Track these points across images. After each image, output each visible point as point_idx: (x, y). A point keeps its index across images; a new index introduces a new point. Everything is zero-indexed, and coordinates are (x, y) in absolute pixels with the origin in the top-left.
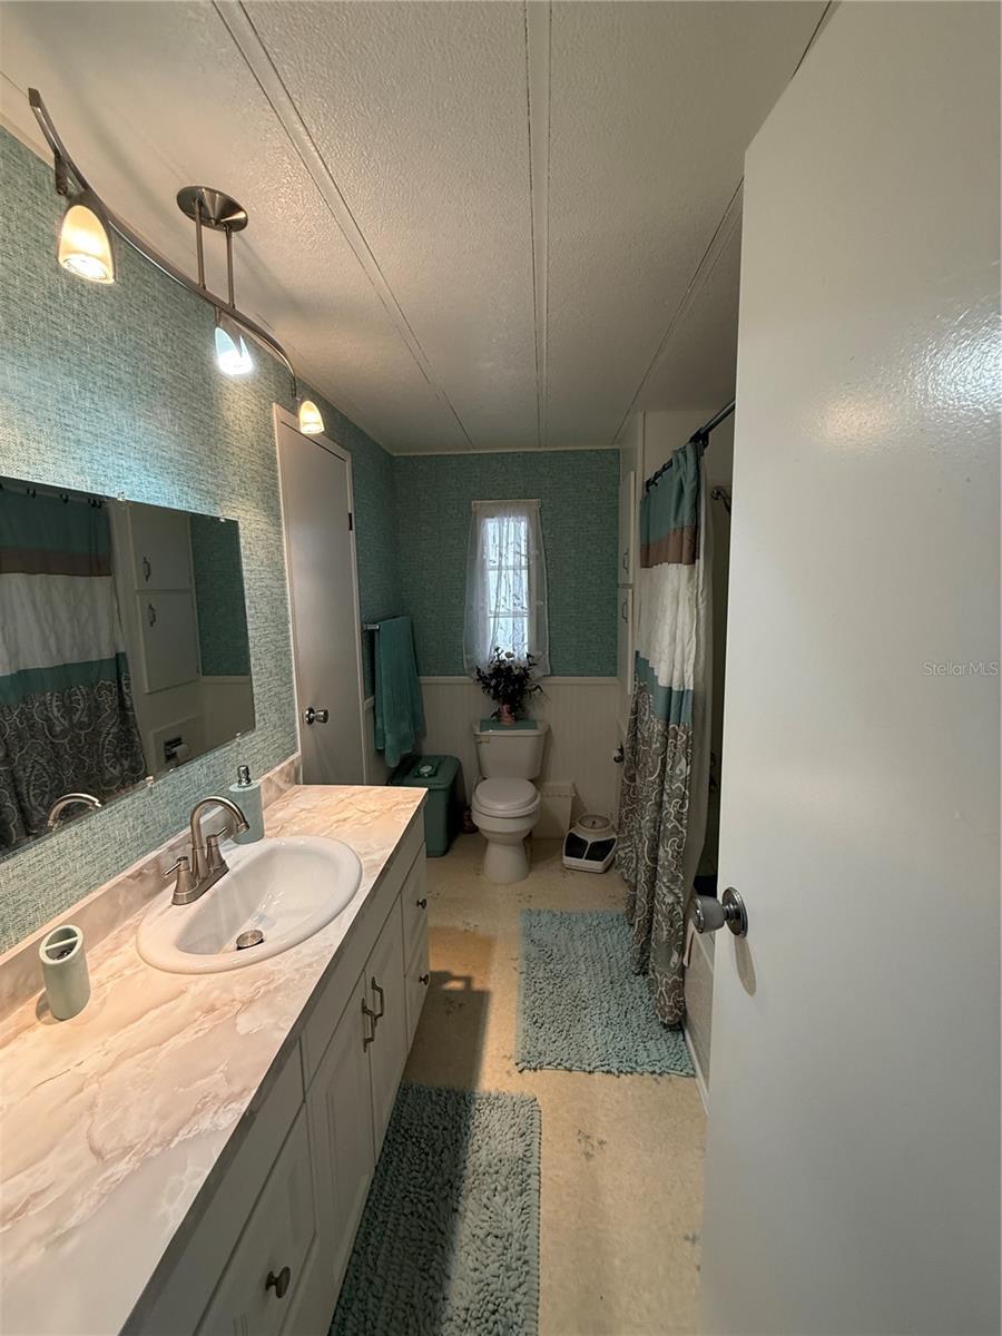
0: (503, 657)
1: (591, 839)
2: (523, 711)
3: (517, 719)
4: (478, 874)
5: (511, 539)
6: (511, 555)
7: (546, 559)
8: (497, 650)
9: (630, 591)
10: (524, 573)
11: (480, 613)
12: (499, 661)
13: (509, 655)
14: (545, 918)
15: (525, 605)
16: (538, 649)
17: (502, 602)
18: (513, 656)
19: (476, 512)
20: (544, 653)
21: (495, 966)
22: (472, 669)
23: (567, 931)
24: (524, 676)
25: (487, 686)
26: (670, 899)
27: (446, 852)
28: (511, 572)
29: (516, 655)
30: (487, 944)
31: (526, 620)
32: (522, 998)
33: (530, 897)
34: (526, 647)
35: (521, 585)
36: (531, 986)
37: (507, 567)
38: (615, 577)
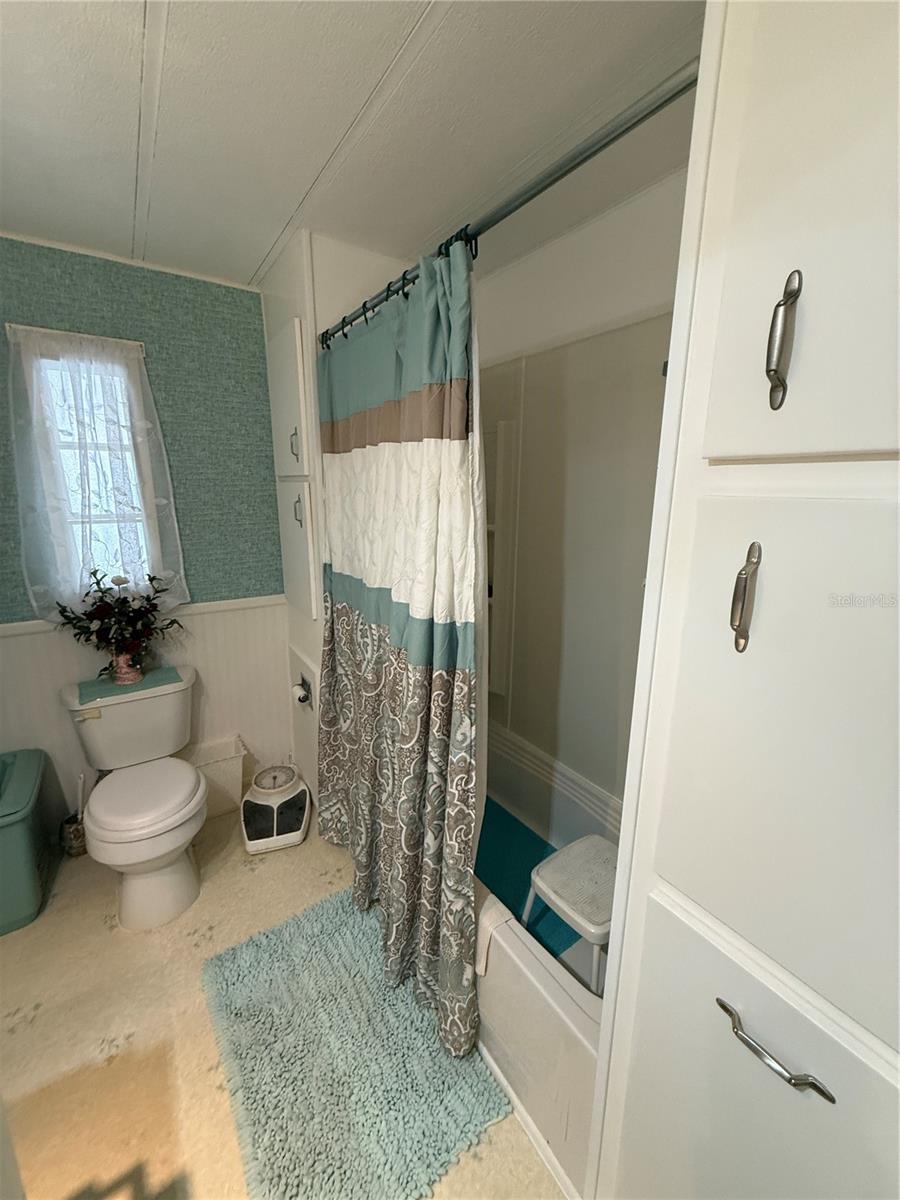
0: (107, 583)
1: (274, 801)
2: (154, 658)
3: (143, 672)
4: (112, 927)
5: (98, 399)
6: (101, 427)
7: (164, 436)
8: (94, 573)
9: (306, 485)
10: (129, 457)
11: (52, 516)
12: (100, 590)
13: (118, 581)
14: (246, 957)
15: (137, 503)
16: (165, 569)
17: (94, 499)
18: (126, 581)
19: (17, 345)
20: (178, 572)
21: (184, 1102)
22: (49, 609)
23: (283, 965)
24: (150, 607)
25: (83, 632)
26: (458, 905)
27: (41, 909)
28: (105, 454)
29: (130, 577)
30: (159, 1061)
31: (140, 526)
32: (249, 1149)
33: (211, 928)
34: (146, 565)
35: (126, 475)
36: (258, 1111)
37: (97, 447)
38: (271, 467)
